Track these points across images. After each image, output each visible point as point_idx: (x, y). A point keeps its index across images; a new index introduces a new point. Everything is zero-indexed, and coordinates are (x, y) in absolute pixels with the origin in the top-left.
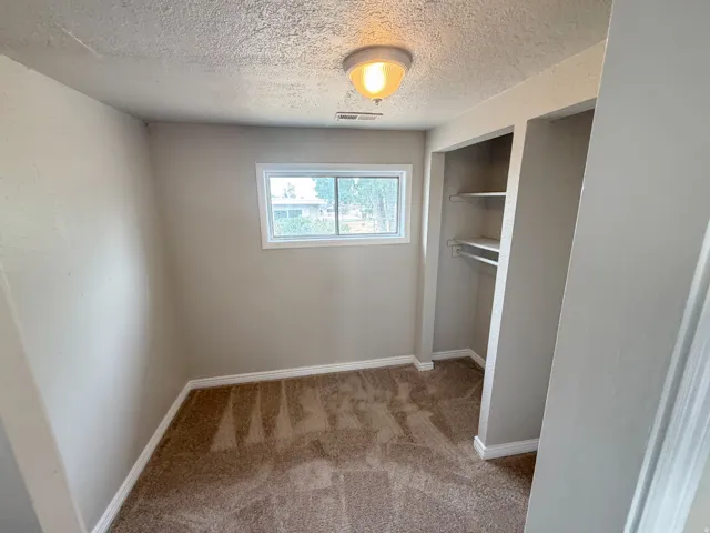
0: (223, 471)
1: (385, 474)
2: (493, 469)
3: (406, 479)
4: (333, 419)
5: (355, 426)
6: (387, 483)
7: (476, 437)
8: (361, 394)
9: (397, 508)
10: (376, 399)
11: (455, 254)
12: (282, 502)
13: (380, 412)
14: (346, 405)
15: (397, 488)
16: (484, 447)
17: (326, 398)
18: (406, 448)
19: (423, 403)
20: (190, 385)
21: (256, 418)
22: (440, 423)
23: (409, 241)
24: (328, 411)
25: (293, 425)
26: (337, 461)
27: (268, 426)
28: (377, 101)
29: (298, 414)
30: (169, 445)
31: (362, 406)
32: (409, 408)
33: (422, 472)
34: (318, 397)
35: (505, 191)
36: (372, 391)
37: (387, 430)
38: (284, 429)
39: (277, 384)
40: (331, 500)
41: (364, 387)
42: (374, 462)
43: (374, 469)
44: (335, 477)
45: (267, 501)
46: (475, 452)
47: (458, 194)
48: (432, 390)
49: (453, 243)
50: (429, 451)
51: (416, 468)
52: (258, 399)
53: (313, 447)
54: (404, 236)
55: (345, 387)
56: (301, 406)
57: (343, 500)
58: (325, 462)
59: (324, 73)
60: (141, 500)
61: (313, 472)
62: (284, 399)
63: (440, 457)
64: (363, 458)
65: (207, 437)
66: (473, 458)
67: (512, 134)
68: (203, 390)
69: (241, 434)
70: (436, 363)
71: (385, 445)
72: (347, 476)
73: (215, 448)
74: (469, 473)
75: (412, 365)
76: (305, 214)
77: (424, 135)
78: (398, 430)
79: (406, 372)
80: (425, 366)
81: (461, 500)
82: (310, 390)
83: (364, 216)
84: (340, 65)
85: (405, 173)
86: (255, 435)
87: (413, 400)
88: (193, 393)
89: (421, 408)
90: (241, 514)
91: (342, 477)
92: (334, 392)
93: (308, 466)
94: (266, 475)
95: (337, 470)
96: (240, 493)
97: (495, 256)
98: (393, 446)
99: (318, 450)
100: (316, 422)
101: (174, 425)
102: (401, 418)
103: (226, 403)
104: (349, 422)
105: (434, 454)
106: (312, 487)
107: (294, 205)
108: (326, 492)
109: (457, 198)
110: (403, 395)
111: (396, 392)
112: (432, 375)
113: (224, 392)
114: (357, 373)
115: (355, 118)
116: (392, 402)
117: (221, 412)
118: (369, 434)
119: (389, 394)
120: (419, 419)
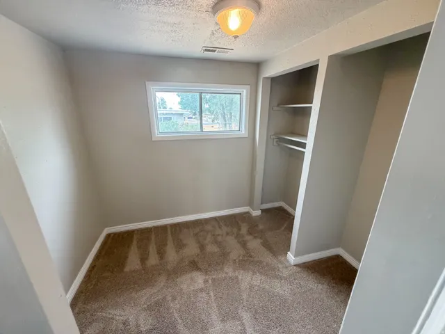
0: (134, 283)
1: (237, 277)
2: (299, 269)
3: (248, 279)
4: (202, 247)
5: (216, 250)
6: (238, 282)
7: (289, 253)
8: (218, 232)
9: (245, 296)
10: (227, 234)
11: (275, 143)
12: (174, 299)
13: (231, 242)
14: (209, 238)
15: (244, 285)
16: (293, 258)
17: (196, 235)
18: (247, 261)
19: (256, 235)
20: (107, 231)
21: (152, 249)
22: (267, 246)
23: (247, 136)
24: (199, 242)
25: (177, 252)
26: (206, 273)
27: (161, 254)
28: (236, 37)
29: (180, 246)
30: (95, 269)
31: (220, 239)
32: (248, 238)
33: (258, 274)
34: (192, 234)
35: (312, 103)
36: (225, 229)
37: (236, 252)
38: (172, 255)
39: (164, 228)
40: (204, 295)
41: (220, 227)
42: (229, 270)
43: (230, 275)
44: (206, 281)
45: (164, 298)
46: (288, 261)
47: (278, 105)
48: (261, 227)
49: (274, 137)
50: (261, 262)
51: (254, 273)
52: (153, 237)
53: (191, 265)
54: (244, 132)
55: (209, 227)
56: (181, 240)
57: (212, 294)
58: (199, 273)
59: (199, 15)
60: (80, 304)
61: (192, 279)
62: (170, 237)
63: (267, 265)
64: (222, 269)
65: (121, 263)
66: (287, 265)
67: (318, 65)
68: (115, 234)
69: (143, 259)
70: (263, 211)
71: (235, 260)
72: (213, 280)
73: (127, 269)
74: (285, 273)
75: (248, 213)
76: (174, 119)
77: (257, 66)
78: (242, 252)
79: (244, 217)
80: (256, 213)
81: (281, 289)
82: (185, 230)
83: (213, 121)
84: (210, 10)
85: (245, 91)
86: (153, 260)
87: (250, 233)
88: (108, 236)
89: (255, 237)
90: (149, 308)
91: (210, 281)
92: (202, 231)
93: (188, 276)
94: (162, 284)
95: (207, 277)
96: (146, 296)
97: (303, 145)
98: (239, 261)
99: (194, 266)
100: (191, 249)
101: (97, 257)
102: (244, 244)
103: (132, 241)
104: (212, 248)
105: (265, 264)
106: (192, 288)
107: (166, 114)
108: (202, 290)
109: (278, 108)
110: (244, 230)
111: (240, 229)
112: (260, 217)
113: (130, 234)
114: (215, 219)
115: (214, 51)
116: (237, 235)
117: (129, 247)
118: (224, 255)
119: (235, 230)
120: (254, 244)
